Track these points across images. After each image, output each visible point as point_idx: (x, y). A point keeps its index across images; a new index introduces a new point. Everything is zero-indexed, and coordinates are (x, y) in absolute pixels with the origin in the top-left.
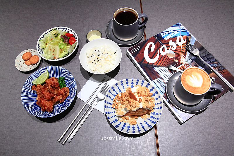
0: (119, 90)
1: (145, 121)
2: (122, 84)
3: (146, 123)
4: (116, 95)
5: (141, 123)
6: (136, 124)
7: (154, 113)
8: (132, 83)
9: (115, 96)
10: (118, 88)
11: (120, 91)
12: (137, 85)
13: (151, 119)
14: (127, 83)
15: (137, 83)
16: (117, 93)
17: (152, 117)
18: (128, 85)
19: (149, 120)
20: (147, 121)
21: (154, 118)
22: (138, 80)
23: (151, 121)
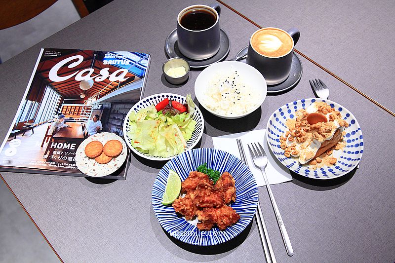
0: (278, 129)
1: (345, 152)
2: (277, 120)
3: (349, 152)
4: (279, 138)
5: (342, 157)
6: (337, 162)
7: (348, 135)
8: (289, 111)
9: (277, 140)
10: (275, 127)
11: (280, 131)
12: (296, 110)
13: (350, 144)
14: (282, 114)
15: (296, 107)
16: (278, 136)
17: (349, 141)
18: (285, 118)
19: (349, 147)
20: (347, 150)
21: (353, 140)
22: (295, 103)
23: (352, 146)
